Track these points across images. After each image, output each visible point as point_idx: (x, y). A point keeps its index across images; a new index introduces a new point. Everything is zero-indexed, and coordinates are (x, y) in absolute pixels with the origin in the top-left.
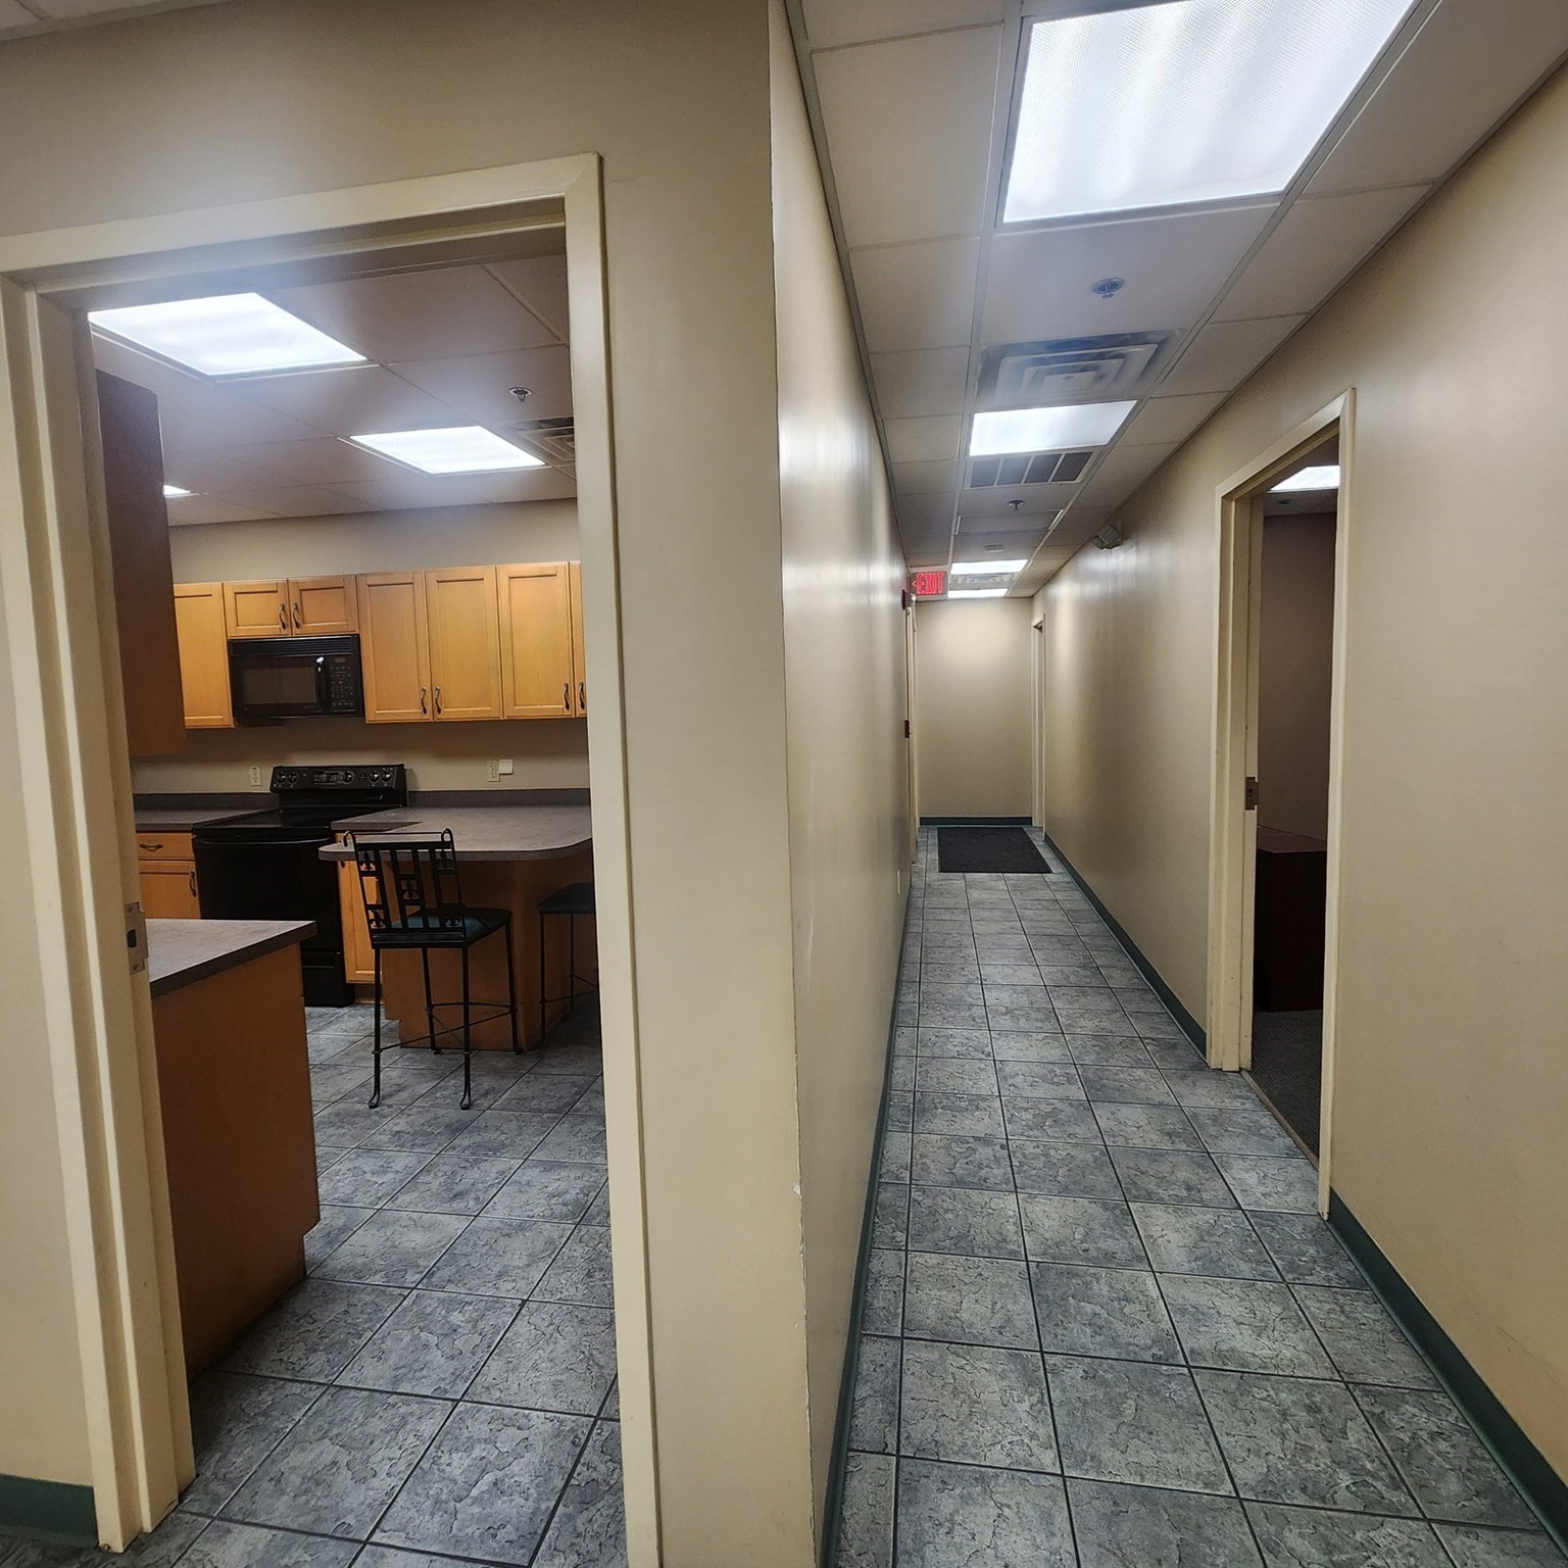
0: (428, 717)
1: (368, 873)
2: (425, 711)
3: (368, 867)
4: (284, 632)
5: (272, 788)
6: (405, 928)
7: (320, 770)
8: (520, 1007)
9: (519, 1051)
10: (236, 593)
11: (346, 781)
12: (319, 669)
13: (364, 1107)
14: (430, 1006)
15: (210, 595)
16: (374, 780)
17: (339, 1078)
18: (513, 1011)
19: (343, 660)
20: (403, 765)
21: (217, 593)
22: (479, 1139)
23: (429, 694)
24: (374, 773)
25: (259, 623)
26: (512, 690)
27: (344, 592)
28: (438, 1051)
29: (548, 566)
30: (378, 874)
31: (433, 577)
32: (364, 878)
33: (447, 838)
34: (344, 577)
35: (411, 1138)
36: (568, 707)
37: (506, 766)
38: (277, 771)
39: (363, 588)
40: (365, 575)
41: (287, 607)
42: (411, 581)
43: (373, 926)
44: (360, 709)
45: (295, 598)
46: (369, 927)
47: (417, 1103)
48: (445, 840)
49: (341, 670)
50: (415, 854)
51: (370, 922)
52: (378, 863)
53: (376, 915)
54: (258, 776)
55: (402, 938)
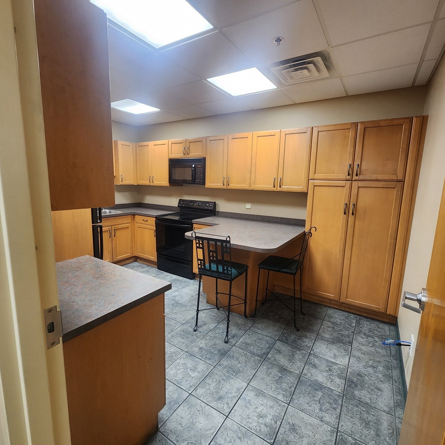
0: (225, 187)
1: (199, 248)
2: (224, 185)
3: (199, 245)
4: (184, 156)
5: (178, 206)
6: (210, 270)
7: (191, 201)
8: (248, 301)
9: (246, 317)
10: (172, 144)
11: (198, 205)
12: (193, 169)
13: (192, 330)
14: (217, 293)
15: (165, 144)
16: (206, 206)
17: (186, 312)
18: (245, 302)
19: (200, 166)
20: (216, 202)
21: (167, 143)
22: (230, 363)
23: (225, 179)
24: (207, 204)
25: (178, 154)
26: (254, 179)
27: (202, 143)
28: (218, 309)
29: (272, 132)
30: (203, 248)
31: (231, 137)
32: (197, 249)
33: (228, 239)
34: (203, 138)
35: (206, 353)
36: (274, 187)
37: (248, 206)
38: (180, 200)
39: (208, 141)
40: (209, 137)
41: (185, 148)
42: (223, 139)
43: (200, 266)
44: (204, 183)
45: (188, 144)
46: (198, 267)
47: (209, 334)
48: (227, 240)
49: (199, 169)
50: (216, 243)
51: (199, 265)
52: (203, 244)
53: (201, 263)
54: (175, 201)
55: (209, 273)
